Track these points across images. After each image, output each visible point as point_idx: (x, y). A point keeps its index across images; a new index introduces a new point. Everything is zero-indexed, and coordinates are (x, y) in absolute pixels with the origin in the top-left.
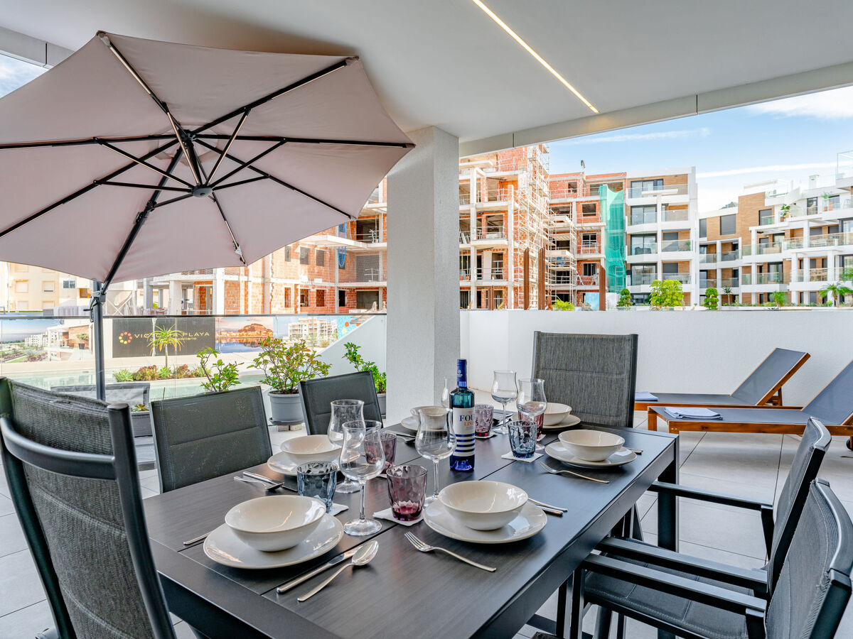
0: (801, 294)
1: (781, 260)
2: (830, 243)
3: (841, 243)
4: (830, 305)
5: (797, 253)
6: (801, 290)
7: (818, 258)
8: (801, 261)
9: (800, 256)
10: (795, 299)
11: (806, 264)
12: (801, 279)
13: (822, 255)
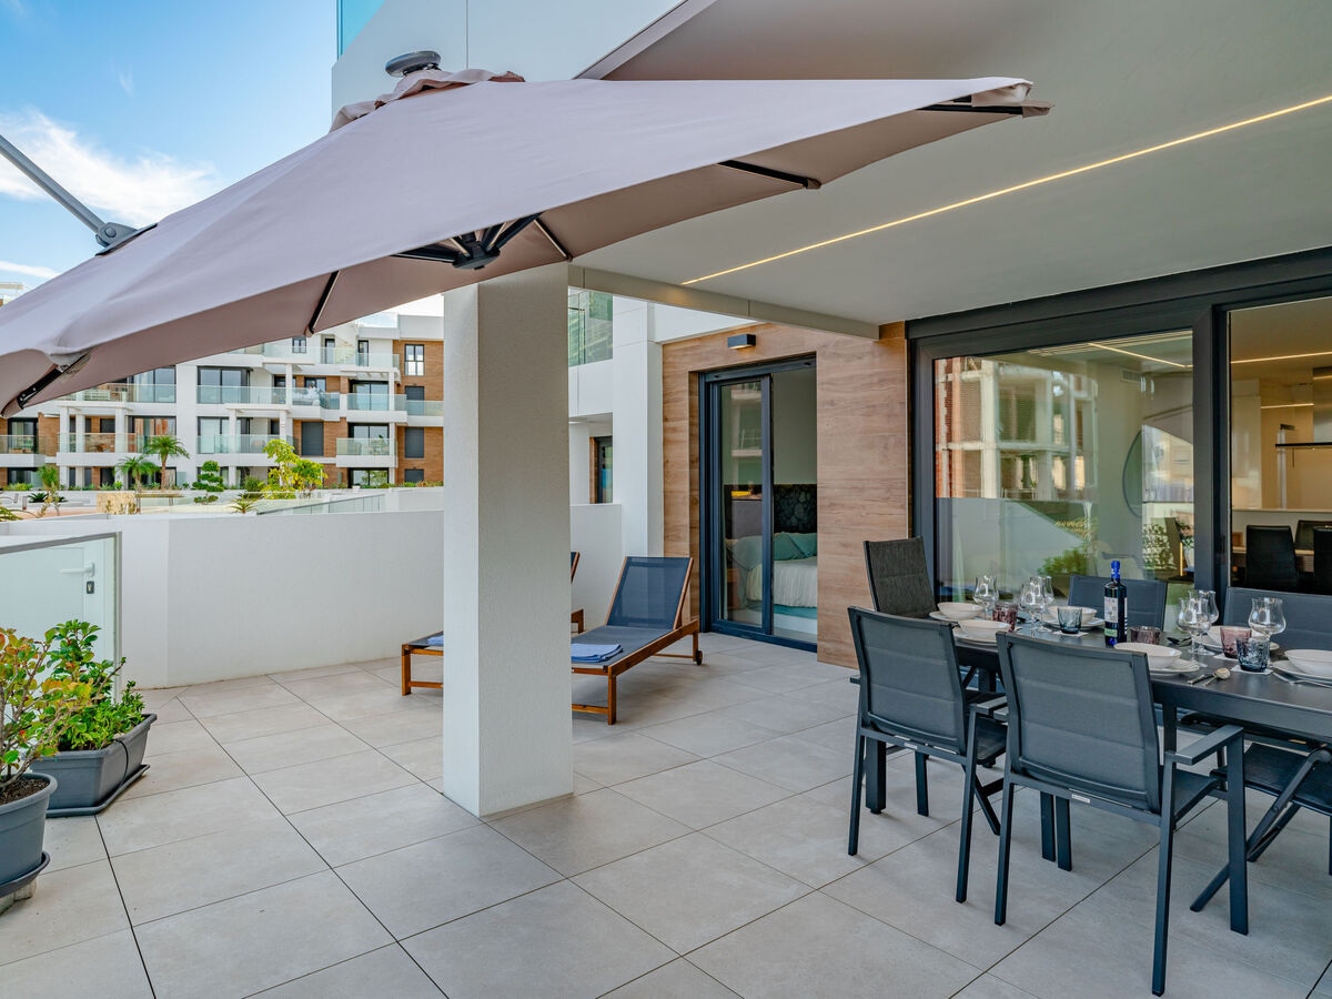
0: (72, 469)
1: (36, 416)
2: (116, 396)
3: (131, 399)
4: (119, 488)
5: (68, 407)
6: (72, 465)
7: (95, 417)
8: (73, 419)
9: (72, 412)
10: (64, 479)
11: (80, 424)
12: (73, 448)
13: (106, 413)
